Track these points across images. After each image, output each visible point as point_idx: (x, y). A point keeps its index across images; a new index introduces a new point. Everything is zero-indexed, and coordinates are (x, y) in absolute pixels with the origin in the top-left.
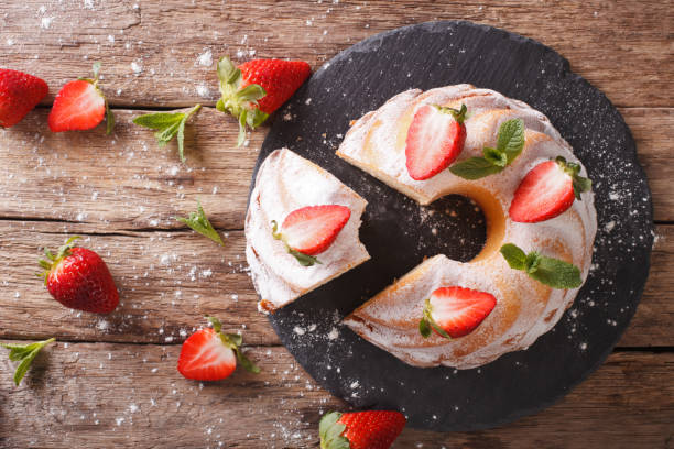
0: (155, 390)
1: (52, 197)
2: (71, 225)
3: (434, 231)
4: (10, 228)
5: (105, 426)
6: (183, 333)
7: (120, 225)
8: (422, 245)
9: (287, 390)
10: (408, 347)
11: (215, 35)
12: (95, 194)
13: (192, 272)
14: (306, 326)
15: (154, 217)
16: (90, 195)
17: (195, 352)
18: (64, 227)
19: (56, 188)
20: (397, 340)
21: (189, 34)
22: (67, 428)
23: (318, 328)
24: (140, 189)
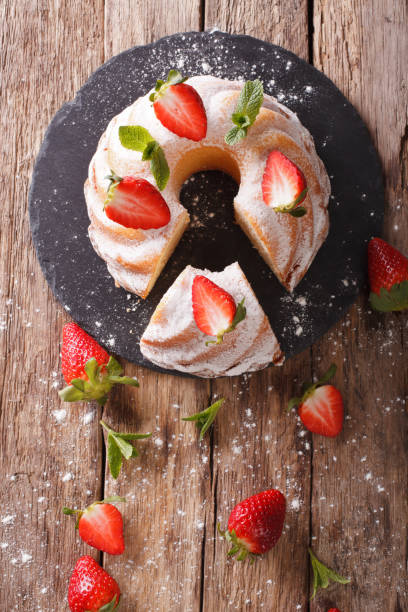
0: (352, 458)
1: (182, 551)
2: (208, 534)
3: (212, 215)
4: (210, 589)
5: (384, 501)
6: (302, 434)
7: (208, 490)
8: (224, 226)
9: (350, 342)
10: (312, 233)
11: (38, 407)
12: (180, 512)
13: (248, 426)
14: (295, 325)
15: (201, 460)
16: (180, 518)
17: (318, 422)
18: (209, 540)
19: (174, 548)
20: (307, 243)
21: (38, 431)
22: (387, 536)
23: (297, 315)
24: (175, 473)
